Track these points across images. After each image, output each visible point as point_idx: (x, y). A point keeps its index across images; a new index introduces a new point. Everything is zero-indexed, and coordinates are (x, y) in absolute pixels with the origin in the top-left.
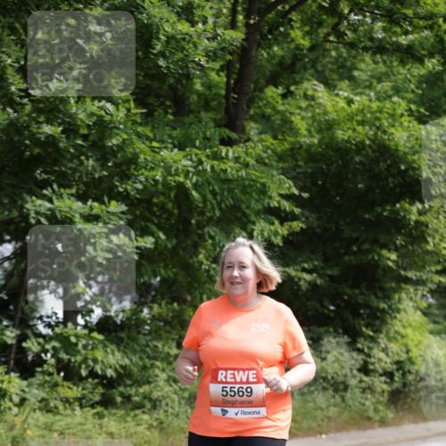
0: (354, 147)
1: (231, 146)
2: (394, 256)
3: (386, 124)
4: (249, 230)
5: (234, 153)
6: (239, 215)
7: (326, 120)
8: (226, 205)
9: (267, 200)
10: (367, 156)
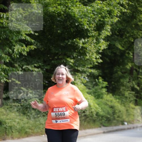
0: (57, 15)
1: (5, 13)
2: (72, 61)
3: (70, 5)
4: (12, 49)
5: (6, 16)
6: (8, 42)
7: (45, 3)
8: (3, 38)
9: (20, 36)
10: (62, 18)
